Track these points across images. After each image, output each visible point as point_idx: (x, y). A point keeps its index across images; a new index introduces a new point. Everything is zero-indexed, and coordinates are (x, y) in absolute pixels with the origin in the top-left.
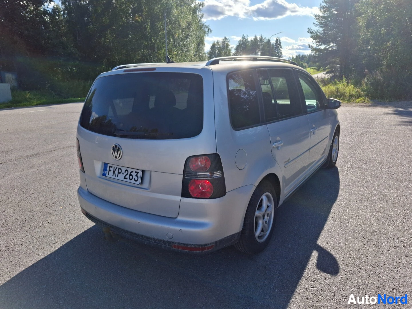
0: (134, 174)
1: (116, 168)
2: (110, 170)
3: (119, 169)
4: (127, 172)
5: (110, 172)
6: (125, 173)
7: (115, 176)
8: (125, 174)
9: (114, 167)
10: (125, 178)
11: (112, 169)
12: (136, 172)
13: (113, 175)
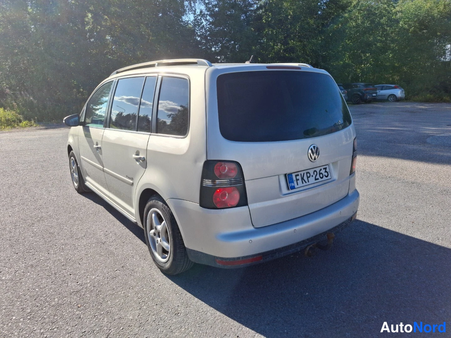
0: (323, 171)
1: (304, 174)
2: (297, 180)
3: (307, 173)
4: (315, 173)
5: (298, 181)
6: (314, 174)
7: (306, 182)
8: (314, 176)
9: (301, 174)
10: (316, 179)
11: (299, 177)
12: (324, 169)
13: (303, 183)
